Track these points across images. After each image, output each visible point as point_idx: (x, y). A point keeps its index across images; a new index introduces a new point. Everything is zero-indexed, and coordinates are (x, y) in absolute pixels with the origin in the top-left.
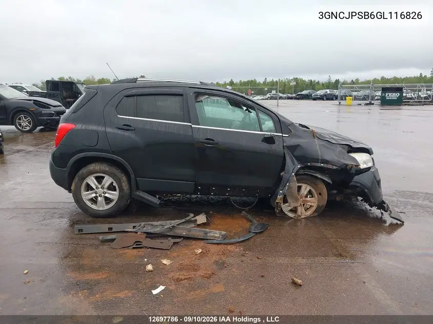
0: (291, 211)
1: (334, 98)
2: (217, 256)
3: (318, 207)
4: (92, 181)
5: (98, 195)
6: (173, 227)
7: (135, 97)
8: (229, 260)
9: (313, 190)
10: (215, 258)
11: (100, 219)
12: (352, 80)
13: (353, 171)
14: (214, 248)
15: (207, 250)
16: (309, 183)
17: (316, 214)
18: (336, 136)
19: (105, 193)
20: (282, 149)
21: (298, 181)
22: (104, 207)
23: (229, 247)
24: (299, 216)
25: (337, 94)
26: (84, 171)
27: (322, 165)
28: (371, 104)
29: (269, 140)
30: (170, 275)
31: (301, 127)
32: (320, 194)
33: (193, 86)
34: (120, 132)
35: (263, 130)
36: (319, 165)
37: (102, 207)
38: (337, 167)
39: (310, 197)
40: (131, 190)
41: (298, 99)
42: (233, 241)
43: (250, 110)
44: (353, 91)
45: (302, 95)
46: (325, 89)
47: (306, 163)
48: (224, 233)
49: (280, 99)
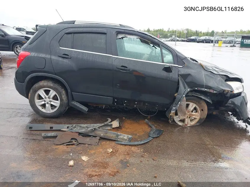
0: (181, 121)
1: (211, 42)
2: (123, 156)
3: (200, 119)
4: (42, 93)
5: (46, 103)
6: (95, 129)
7: (73, 34)
8: (132, 160)
9: (197, 107)
10: (121, 157)
11: (47, 119)
12: (222, 31)
13: (228, 95)
14: (122, 149)
15: (116, 150)
16: (195, 102)
17: (198, 124)
18: (218, 69)
19: (50, 101)
20: (177, 76)
21: (187, 100)
22: (50, 111)
23: (133, 148)
24: (186, 125)
25: (213, 39)
26: (36, 85)
27: (206, 90)
28: (234, 46)
29: (168, 69)
30: (85, 171)
31: (192, 61)
32: (202, 110)
33: (114, 27)
34: (61, 59)
35: (164, 62)
36: (203, 89)
37: (48, 111)
38: (217, 92)
39: (195, 112)
40: (68, 100)
41: (188, 42)
42: (136, 143)
43: (155, 46)
44: (223, 38)
45: (190, 39)
46: (205, 36)
47: (194, 88)
48: (130, 136)
49: (177, 41)
